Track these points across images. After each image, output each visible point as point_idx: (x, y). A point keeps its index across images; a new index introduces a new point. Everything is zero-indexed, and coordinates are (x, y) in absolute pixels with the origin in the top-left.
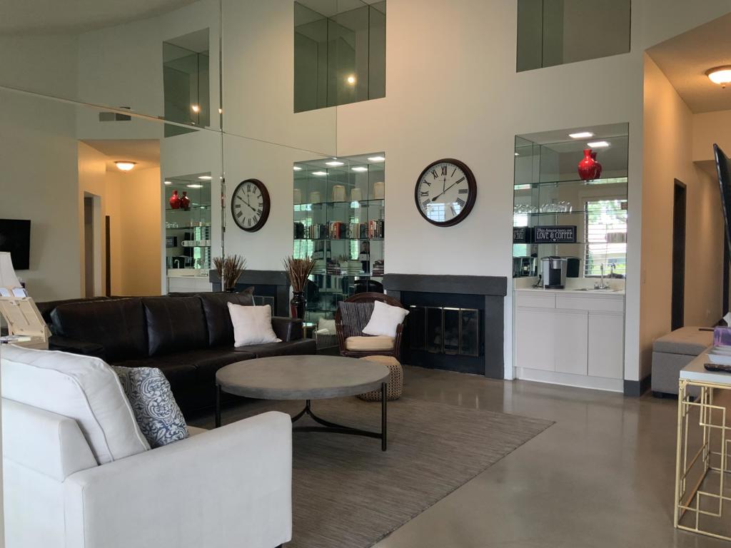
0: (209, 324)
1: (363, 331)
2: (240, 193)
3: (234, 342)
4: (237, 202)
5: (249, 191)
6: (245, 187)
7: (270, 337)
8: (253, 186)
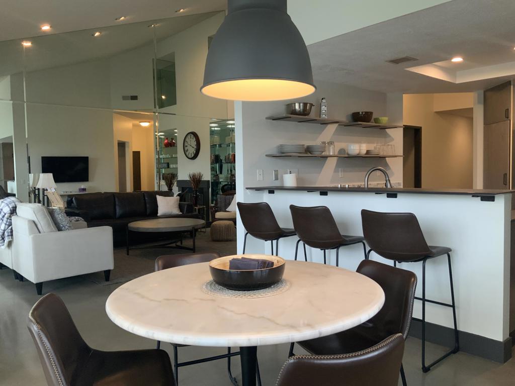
0: (148, 206)
1: (227, 210)
2: (187, 140)
3: (157, 213)
4: (186, 144)
5: (191, 138)
6: (189, 136)
7: (176, 211)
8: (192, 135)
